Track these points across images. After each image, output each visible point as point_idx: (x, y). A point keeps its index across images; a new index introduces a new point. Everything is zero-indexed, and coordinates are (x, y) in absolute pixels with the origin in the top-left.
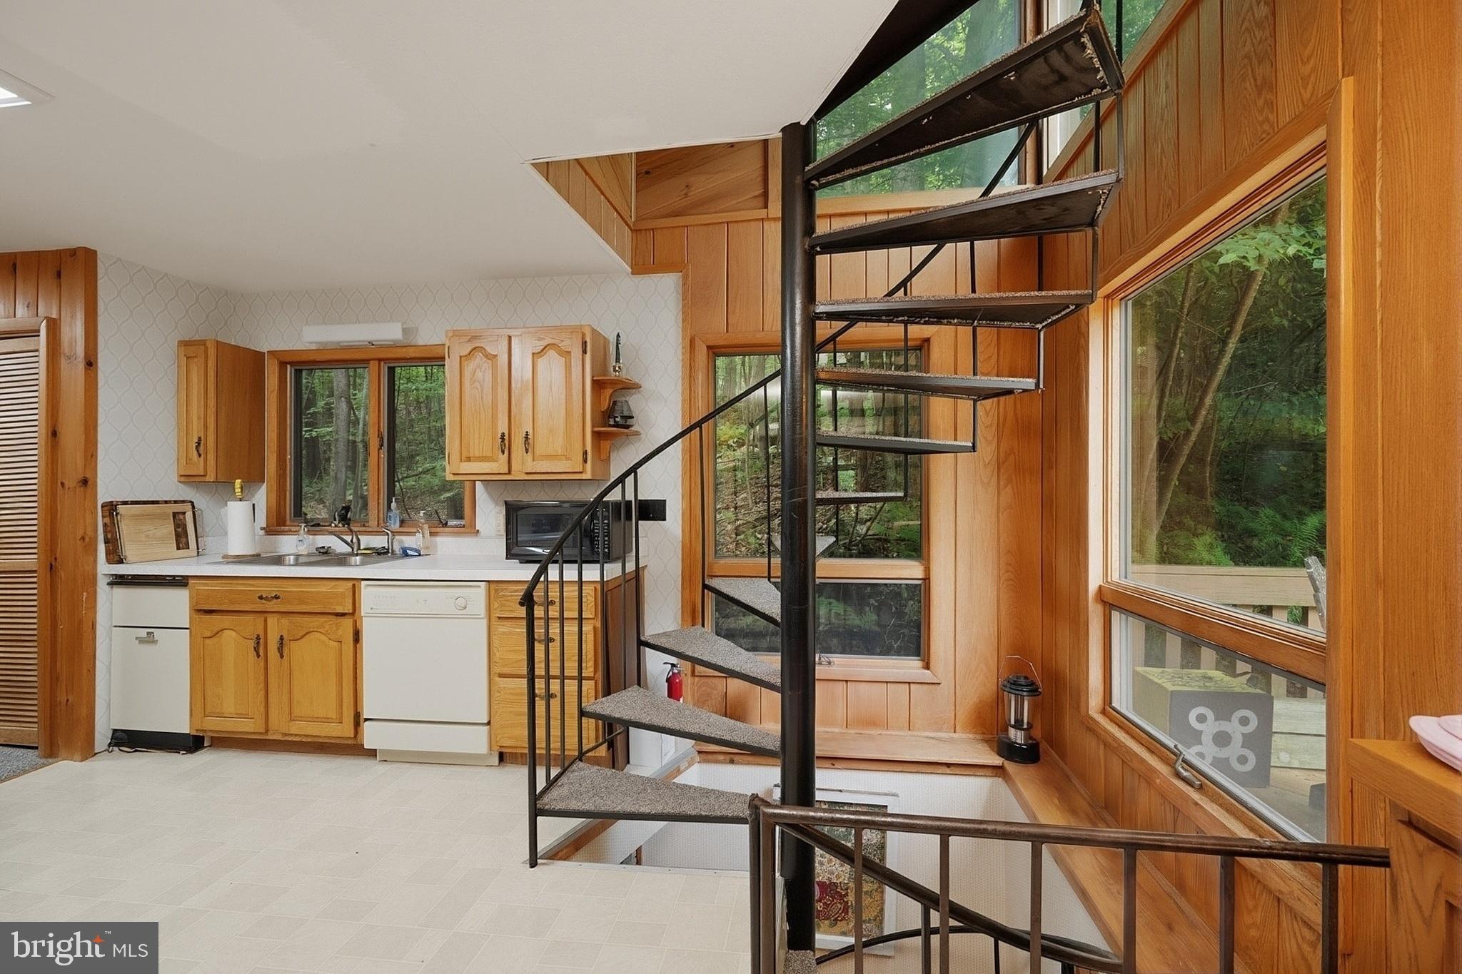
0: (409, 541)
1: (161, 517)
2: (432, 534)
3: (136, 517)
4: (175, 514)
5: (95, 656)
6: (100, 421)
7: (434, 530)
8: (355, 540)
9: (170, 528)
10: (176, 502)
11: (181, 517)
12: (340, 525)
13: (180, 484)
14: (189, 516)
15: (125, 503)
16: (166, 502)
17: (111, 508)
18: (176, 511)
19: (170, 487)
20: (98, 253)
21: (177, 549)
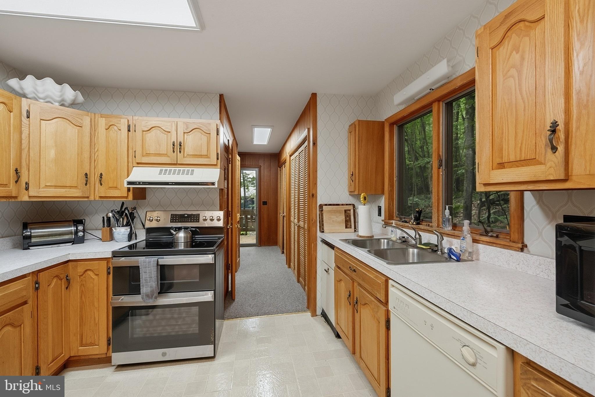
0: (456, 244)
1: (339, 212)
2: (475, 241)
3: (330, 211)
4: (345, 211)
5: (316, 272)
6: (318, 169)
7: (477, 237)
8: (417, 236)
9: (343, 217)
10: (347, 205)
11: (349, 212)
12: (414, 223)
13: (350, 196)
14: (352, 211)
15: (326, 205)
16: (342, 205)
17: (321, 206)
18: (346, 209)
19: (345, 198)
20: (317, 94)
21: (346, 228)
